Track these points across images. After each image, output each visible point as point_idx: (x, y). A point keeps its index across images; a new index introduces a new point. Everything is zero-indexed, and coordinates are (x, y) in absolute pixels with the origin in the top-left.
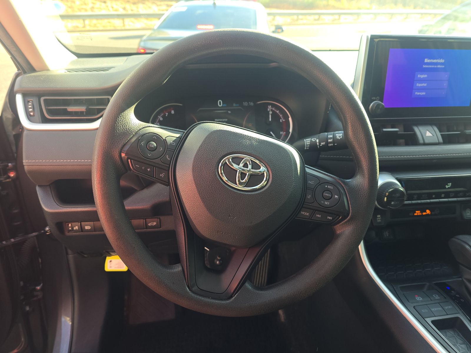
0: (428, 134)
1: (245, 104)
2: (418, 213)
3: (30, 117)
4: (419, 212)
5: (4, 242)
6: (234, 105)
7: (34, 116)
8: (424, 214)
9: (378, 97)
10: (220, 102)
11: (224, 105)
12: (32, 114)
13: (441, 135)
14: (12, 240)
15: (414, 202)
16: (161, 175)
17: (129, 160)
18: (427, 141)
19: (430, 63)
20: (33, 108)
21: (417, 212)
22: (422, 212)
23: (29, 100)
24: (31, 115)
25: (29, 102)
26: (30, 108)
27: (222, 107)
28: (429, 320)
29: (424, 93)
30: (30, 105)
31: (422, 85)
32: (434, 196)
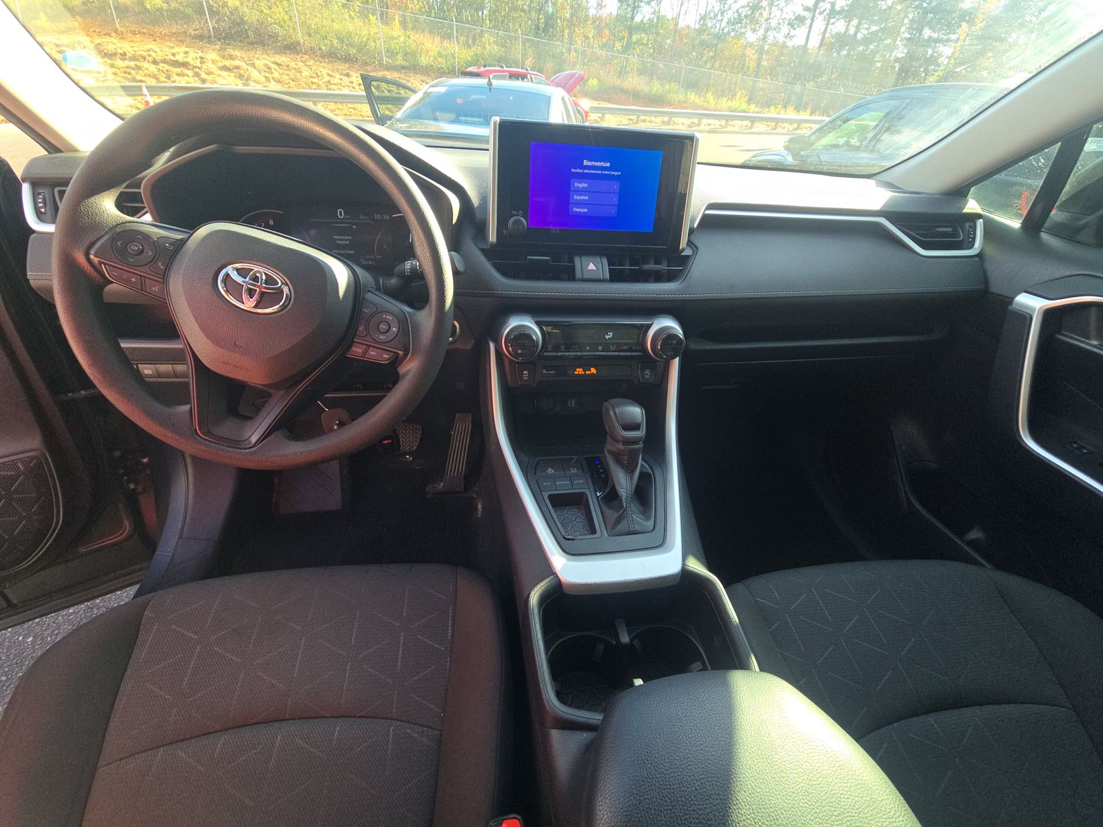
0: (592, 267)
1: (378, 217)
2: (579, 371)
3: (40, 216)
4: (581, 370)
5: (70, 395)
6: (361, 217)
7: (45, 213)
8: (588, 372)
9: (520, 212)
10: (341, 212)
11: (346, 217)
12: (43, 210)
13: (609, 269)
14: (83, 392)
15: (559, 354)
16: (154, 289)
17: (103, 265)
18: (586, 276)
19: (600, 167)
20: (44, 202)
21: (577, 369)
22: (584, 370)
23: (40, 191)
24: (41, 213)
25: (39, 194)
26: (41, 203)
27: (343, 219)
28: (546, 495)
29: (586, 210)
30: (40, 198)
31: (582, 198)
32: (588, 348)
